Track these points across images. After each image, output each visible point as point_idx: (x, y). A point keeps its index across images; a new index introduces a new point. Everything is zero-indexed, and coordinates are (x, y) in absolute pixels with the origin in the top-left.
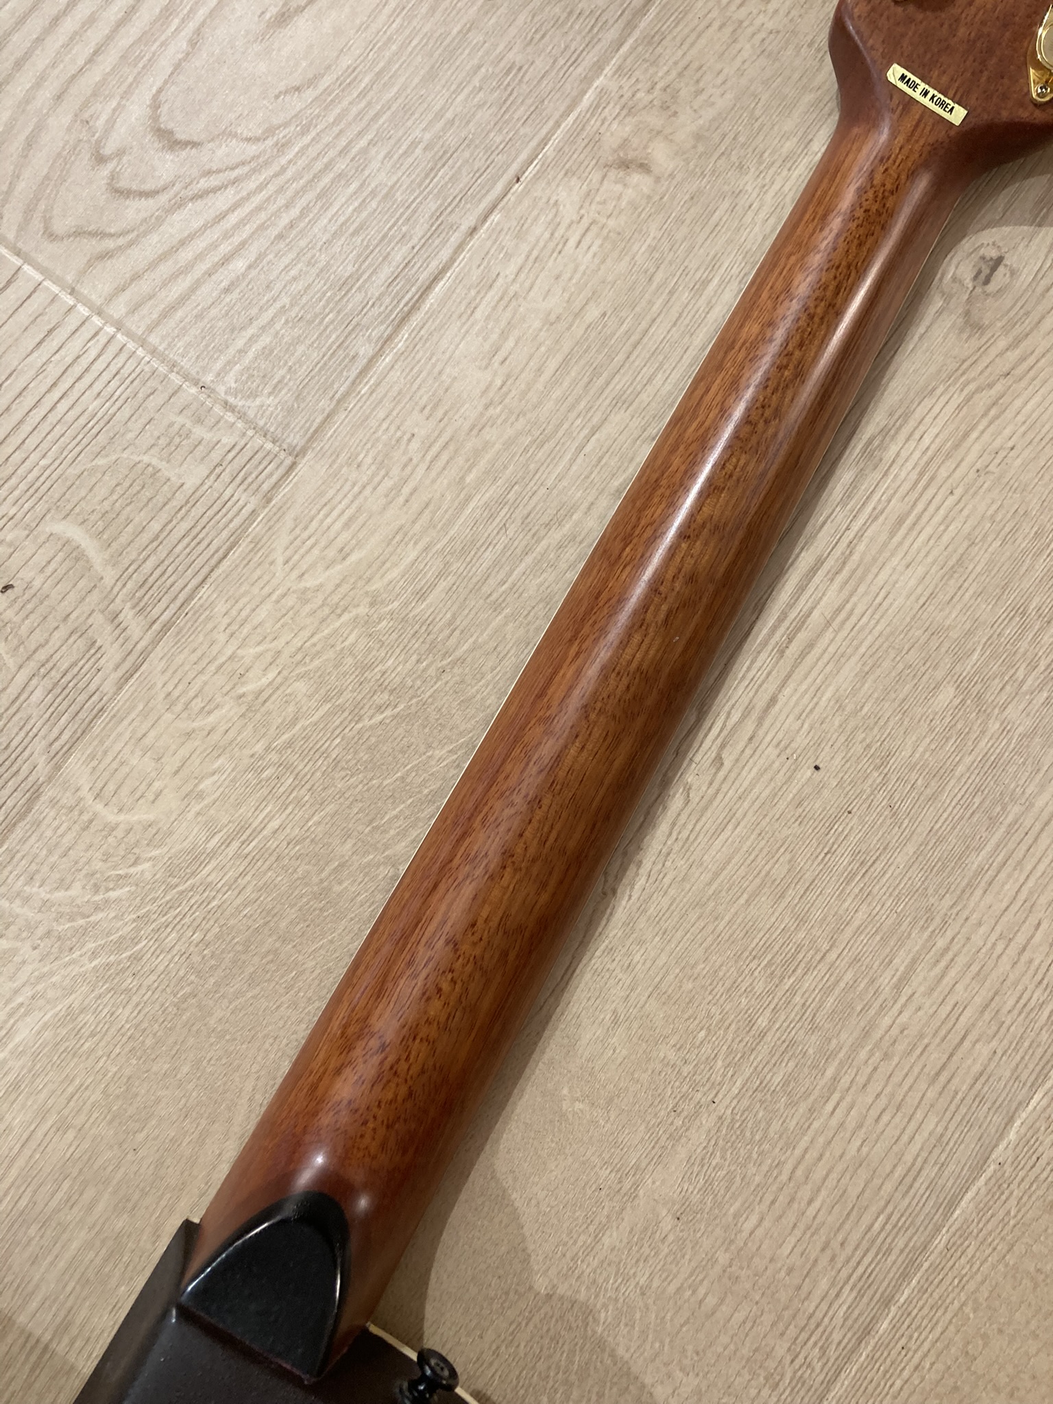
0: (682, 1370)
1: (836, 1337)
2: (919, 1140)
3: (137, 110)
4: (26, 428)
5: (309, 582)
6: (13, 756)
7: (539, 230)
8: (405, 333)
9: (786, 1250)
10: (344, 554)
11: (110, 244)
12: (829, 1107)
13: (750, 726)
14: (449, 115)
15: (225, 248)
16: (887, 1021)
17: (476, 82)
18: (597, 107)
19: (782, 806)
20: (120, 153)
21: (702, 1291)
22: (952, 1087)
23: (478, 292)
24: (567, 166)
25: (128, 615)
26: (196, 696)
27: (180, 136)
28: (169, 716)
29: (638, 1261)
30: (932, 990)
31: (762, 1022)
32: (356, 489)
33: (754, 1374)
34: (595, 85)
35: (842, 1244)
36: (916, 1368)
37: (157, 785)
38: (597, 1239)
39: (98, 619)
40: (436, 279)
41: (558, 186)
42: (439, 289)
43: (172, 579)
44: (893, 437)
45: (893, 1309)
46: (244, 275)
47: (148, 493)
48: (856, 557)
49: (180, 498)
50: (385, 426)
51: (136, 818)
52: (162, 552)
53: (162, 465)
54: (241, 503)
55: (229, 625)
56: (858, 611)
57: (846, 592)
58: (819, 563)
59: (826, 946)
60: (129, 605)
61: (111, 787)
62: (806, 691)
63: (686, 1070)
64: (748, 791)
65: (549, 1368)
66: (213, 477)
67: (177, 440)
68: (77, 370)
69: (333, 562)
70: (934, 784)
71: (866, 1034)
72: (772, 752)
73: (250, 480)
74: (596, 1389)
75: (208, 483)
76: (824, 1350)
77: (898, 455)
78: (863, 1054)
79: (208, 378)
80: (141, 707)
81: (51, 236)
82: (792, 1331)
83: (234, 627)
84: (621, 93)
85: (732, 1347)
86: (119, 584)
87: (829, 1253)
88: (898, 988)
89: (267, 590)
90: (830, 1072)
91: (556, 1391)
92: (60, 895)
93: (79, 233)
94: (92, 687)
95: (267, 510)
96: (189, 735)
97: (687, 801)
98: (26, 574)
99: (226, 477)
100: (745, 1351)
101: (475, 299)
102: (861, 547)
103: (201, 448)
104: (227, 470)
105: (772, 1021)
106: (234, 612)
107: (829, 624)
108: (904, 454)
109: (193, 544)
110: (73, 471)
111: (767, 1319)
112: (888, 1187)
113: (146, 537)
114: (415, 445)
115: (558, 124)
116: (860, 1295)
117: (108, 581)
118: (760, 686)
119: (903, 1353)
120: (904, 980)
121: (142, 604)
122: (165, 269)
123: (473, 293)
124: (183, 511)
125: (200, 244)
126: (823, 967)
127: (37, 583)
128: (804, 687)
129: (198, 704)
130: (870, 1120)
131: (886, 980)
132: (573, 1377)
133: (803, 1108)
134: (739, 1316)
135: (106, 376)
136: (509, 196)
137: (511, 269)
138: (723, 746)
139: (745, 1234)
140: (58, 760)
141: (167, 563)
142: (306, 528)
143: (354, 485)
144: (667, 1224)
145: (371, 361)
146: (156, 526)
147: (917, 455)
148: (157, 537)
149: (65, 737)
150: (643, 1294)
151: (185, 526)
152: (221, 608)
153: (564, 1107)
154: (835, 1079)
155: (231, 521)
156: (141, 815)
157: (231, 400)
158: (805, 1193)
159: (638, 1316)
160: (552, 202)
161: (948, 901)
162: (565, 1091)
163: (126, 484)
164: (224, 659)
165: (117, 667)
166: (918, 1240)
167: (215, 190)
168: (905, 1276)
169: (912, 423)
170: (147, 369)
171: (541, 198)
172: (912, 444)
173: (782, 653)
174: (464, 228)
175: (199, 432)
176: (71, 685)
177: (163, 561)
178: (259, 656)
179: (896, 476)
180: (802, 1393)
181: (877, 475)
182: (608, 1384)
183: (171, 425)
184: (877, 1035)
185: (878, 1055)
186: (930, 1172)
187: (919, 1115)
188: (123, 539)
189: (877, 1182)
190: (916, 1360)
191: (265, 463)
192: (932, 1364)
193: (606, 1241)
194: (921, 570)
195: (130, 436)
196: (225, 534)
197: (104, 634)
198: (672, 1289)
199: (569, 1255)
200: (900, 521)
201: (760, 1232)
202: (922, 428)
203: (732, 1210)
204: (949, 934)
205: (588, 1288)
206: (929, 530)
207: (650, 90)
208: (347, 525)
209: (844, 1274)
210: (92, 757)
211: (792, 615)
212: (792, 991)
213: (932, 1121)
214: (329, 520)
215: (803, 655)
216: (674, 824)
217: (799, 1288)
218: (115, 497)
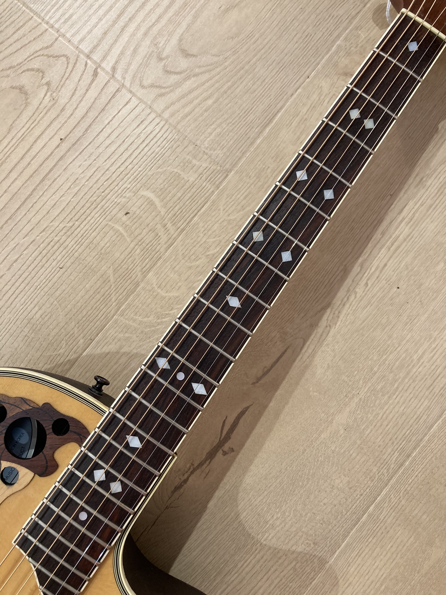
0: (344, 475)
1: (392, 466)
2: (422, 407)
3: (174, 41)
4: (133, 157)
5: (232, 217)
6: (130, 272)
7: (315, 96)
8: (267, 130)
9: (379, 440)
10: (243, 208)
11: (163, 91)
12: (395, 397)
13: (377, 273)
14: (286, 51)
15: (205, 95)
16: (415, 370)
17: (295, 39)
18: (337, 52)
19: (386, 300)
20: (167, 57)
21: (351, 452)
22: (433, 392)
23: (293, 118)
24: (326, 74)
25: (169, 225)
26: (192, 255)
27: (190, 53)
28: (183, 261)
29: (332, 442)
30: (430, 361)
31: (375, 369)
32: (249, 185)
33: (366, 477)
34: (336, 44)
35: (396, 438)
36: (416, 476)
37: (179, 284)
38: (319, 435)
39: (159, 226)
40: (278, 112)
41: (322, 81)
42: (279, 115)
43: (184, 214)
44: (430, 178)
45: (410, 458)
46: (211, 106)
47: (176, 183)
48: (415, 218)
49: (188, 185)
50: (259, 163)
51: (172, 295)
52: (181, 204)
53: (182, 173)
54: (209, 188)
55: (204, 231)
56: (415, 236)
57: (411, 230)
58: (403, 219)
59: (397, 346)
60: (170, 222)
61: (164, 284)
62: (396, 262)
63: (350, 383)
64: (375, 295)
65: (303, 474)
66: (199, 178)
67: (187, 164)
68: (151, 136)
69: (240, 211)
70: (435, 295)
71: (408, 374)
72: (384, 282)
73: (212, 180)
74: (317, 481)
75: (197, 181)
76: (388, 470)
77: (431, 184)
78: (407, 380)
79: (198, 143)
80: (174, 257)
81: (143, 87)
82: (379, 465)
83: (206, 232)
84: (346, 47)
85: (360, 469)
86: (166, 214)
87: (392, 441)
88: (419, 360)
89: (217, 219)
90: (396, 386)
91: (304, 481)
92: (146, 319)
93: (152, 86)
94: (157, 250)
95: (218, 191)
96: (190, 268)
97: (355, 297)
98: (134, 209)
99: (204, 178)
100: (364, 470)
101: (292, 120)
102: (417, 215)
103: (195, 167)
104: (204, 176)
105: (378, 369)
106: (206, 226)
107: (405, 240)
108: (433, 184)
109: (192, 202)
110: (150, 173)
111: (372, 460)
112: (412, 421)
113: (176, 198)
114: (269, 171)
115: (323, 58)
116: (400, 454)
117: (163, 213)
118: (382, 260)
119: (413, 471)
120: (421, 357)
121: (174, 222)
122: (183, 101)
123: (291, 118)
124: (189, 189)
125: (195, 93)
126: (396, 352)
127: (138, 212)
128: (396, 261)
129: (193, 257)
130: (407, 401)
131: (415, 357)
132: (310, 477)
133: (386, 397)
134: (363, 459)
135: (162, 139)
136: (305, 83)
137: (305, 110)
138: (368, 280)
139: (366, 435)
140: (145, 274)
141: (183, 208)
142: (231, 198)
143: (248, 183)
144: (342, 432)
145: (255, 139)
146: (179, 195)
147: (438, 184)
148: (179, 198)
149: (148, 266)
150: (333, 452)
151: (189, 195)
152: (201, 224)
153: (311, 394)
154: (397, 388)
155: (205, 194)
156: (174, 294)
157: (206, 151)
158: (385, 423)
159: (331, 459)
160: (320, 86)
161: (436, 333)
162: (311, 389)
163: (169, 178)
164: (202, 242)
165: (166, 243)
166: (420, 438)
167: (201, 73)
168: (415, 448)
169: (436, 173)
170: (176, 137)
171: (316, 85)
172: (436, 181)
173: (389, 249)
174: (289, 93)
175: (194, 162)
176: (150, 248)
177: (182, 207)
178: (214, 242)
179: (430, 191)
180: (381, 483)
181: (424, 190)
182: (321, 479)
183: (184, 159)
184: (412, 374)
185: (411, 381)
186: (425, 417)
187: (422, 400)
188: (168, 198)
189: (408, 420)
190: (416, 474)
191: (217, 174)
192: (421, 475)
193: (322, 436)
194: (436, 224)
195: (170, 162)
196: (203, 199)
197: (161, 233)
198: (342, 451)
199: (310, 440)
200: (431, 206)
201: (371, 434)
202: (440, 175)
203: (363, 428)
204: (436, 343)
205: (316, 450)
206: (440, 210)
207: (356, 48)
208: (245, 198)
209: (396, 447)
210: (157, 273)
211: (393, 236)
212: (386, 360)
213: (426, 402)
214: (239, 196)
215: (396, 250)
216: (351, 305)
217: (382, 451)
218: (165, 183)
